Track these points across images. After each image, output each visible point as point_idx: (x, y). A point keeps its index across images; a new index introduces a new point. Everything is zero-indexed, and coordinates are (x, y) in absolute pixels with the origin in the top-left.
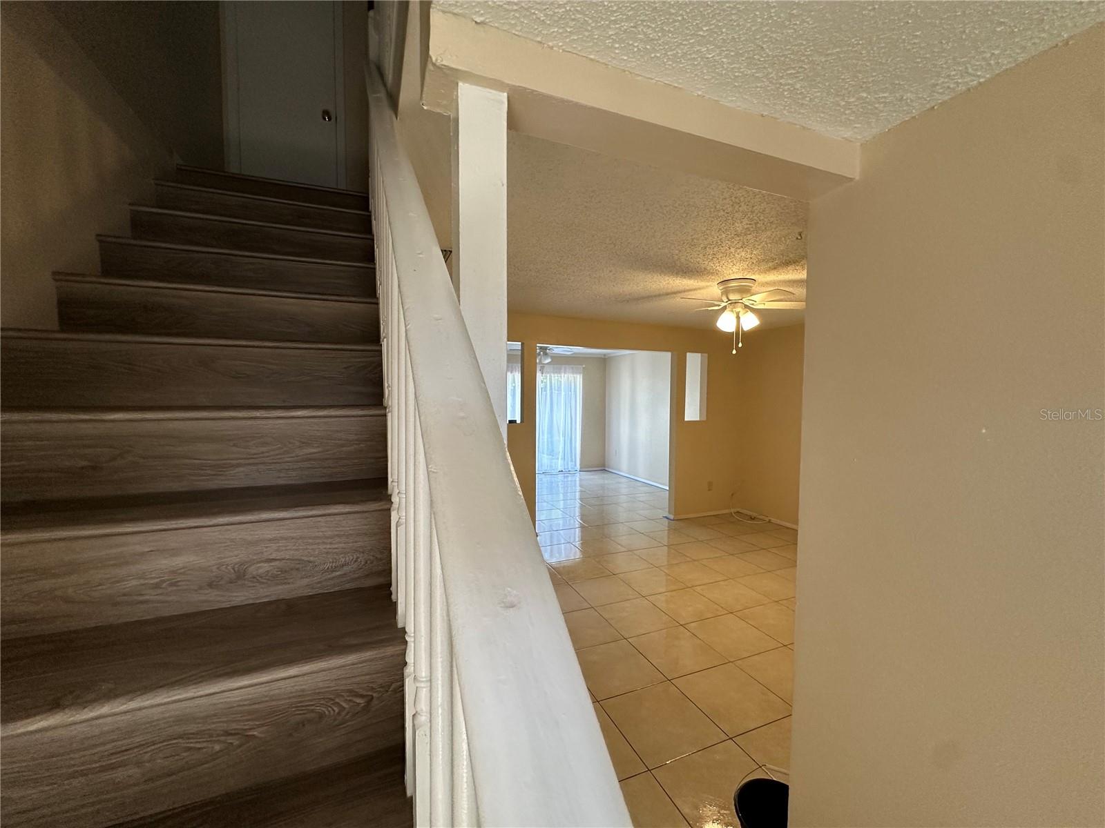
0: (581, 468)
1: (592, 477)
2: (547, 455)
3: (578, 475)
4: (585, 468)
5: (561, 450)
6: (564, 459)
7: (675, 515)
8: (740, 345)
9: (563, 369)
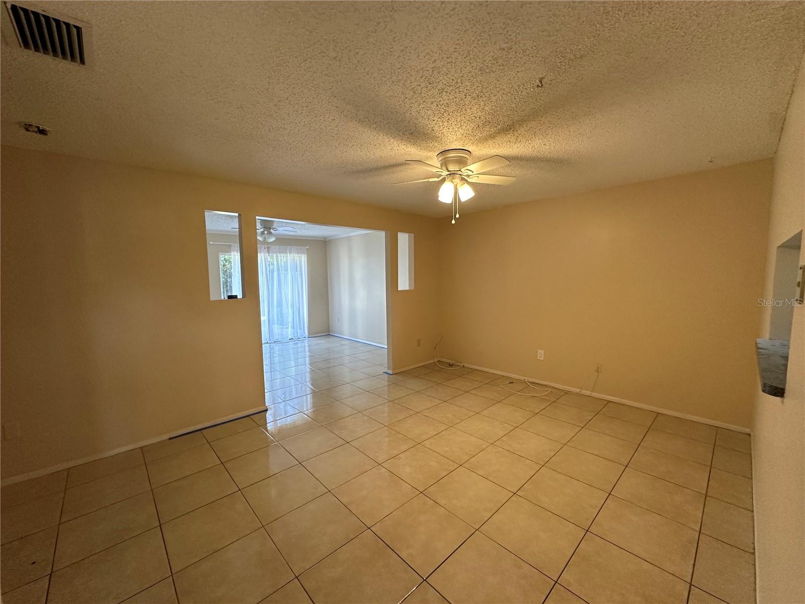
0: (309, 334)
1: (319, 342)
2: (278, 324)
3: (306, 341)
4: (313, 334)
5: (290, 320)
6: (293, 327)
7: (393, 370)
8: (457, 216)
9: (288, 249)
